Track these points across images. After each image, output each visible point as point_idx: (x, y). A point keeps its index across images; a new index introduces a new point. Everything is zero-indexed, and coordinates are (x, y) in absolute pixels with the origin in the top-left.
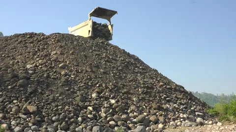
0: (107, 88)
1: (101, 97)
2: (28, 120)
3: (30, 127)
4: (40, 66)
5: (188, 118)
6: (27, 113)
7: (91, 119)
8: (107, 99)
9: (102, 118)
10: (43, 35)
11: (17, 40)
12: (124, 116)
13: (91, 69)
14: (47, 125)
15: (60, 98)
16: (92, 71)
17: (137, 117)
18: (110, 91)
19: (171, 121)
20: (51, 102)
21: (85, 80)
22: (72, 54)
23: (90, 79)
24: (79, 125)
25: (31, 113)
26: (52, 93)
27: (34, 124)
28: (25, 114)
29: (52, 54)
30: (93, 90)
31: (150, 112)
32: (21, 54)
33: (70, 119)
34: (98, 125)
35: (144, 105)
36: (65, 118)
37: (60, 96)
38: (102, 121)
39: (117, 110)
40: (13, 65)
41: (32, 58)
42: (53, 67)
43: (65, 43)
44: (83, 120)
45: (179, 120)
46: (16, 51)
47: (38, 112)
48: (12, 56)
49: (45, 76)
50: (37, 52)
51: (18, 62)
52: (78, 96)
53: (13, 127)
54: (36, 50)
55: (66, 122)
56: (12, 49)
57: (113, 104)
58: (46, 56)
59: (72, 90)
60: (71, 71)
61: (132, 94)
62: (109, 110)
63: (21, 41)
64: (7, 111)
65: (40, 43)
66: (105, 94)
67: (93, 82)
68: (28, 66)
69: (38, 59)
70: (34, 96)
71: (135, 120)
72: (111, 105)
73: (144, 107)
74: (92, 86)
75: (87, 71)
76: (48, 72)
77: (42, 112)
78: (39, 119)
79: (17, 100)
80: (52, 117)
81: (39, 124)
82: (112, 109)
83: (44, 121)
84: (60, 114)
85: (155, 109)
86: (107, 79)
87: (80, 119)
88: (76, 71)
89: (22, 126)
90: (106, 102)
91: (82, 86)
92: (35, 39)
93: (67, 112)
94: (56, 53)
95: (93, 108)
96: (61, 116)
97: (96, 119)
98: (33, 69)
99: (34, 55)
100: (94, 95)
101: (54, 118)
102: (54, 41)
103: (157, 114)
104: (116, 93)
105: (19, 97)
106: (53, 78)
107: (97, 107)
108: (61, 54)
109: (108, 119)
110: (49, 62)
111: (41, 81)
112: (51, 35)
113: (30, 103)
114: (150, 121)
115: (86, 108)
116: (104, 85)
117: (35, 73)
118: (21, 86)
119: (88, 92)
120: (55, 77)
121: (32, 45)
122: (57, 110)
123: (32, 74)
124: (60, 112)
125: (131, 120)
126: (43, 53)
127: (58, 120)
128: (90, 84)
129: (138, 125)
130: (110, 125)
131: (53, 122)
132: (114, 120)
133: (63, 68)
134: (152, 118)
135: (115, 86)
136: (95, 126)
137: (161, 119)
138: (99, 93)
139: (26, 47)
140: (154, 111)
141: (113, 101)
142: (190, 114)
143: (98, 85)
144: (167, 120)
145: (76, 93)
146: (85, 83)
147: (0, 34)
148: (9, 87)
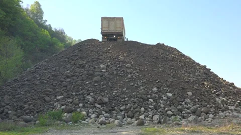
1: (160, 91)
2: (101, 109)
3: (104, 114)
4: (111, 66)
5: (235, 110)
6: (101, 103)
7: (152, 109)
8: (165, 93)
9: (161, 108)
12: (179, 107)
14: (117, 114)
17: (191, 108)
19: (220, 112)
20: (120, 95)
24: (142, 114)
25: (104, 104)
26: (120, 88)
27: (106, 112)
28: (99, 104)
29: (120, 56)
30: (154, 85)
31: (201, 104)
33: (134, 109)
34: (157, 114)
36: (131, 108)
37: (127, 90)
38: (160, 111)
39: (173, 102)
42: (121, 67)
44: (146, 109)
45: (227, 112)
47: (110, 103)
49: (115, 74)
52: (141, 90)
53: (90, 114)
55: (132, 111)
57: (170, 97)
59: (136, 85)
60: (135, 70)
62: (167, 102)
64: (85, 101)
66: (163, 88)
67: (153, 79)
68: (101, 66)
71: (188, 111)
72: (168, 98)
73: (197, 100)
74: (152, 82)
75: (148, 70)
76: (117, 71)
77: (112, 103)
78: (110, 108)
79: (93, 93)
80: (120, 107)
81: (110, 112)
82: (169, 101)
83: (114, 110)
84: (126, 105)
87: (143, 109)
88: (139, 70)
89: (97, 113)
90: (164, 95)
91: (145, 82)
93: (132, 103)
95: (154, 100)
96: (128, 107)
97: (156, 109)
98: (106, 68)
100: (154, 90)
101: (122, 108)
103: (208, 106)
105: (95, 90)
106: (120, 76)
107: (157, 100)
108: (127, 56)
109: (166, 109)
110: (117, 62)
111: (112, 78)
114: (202, 112)
115: (148, 100)
116: (162, 81)
117: (107, 71)
118: (96, 82)
119: (149, 87)
120: (123, 75)
122: (124, 101)
123: (105, 72)
124: (127, 103)
125: (185, 111)
127: (125, 109)
128: (151, 80)
129: (191, 115)
130: (168, 114)
131: (121, 111)
132: (170, 110)
134: (204, 109)
135: (172, 82)
136: (155, 114)
138: (158, 88)
140: (205, 103)
141: (170, 95)
142: (236, 107)
143: (157, 81)
144: (217, 111)
145: (139, 87)
146: (146, 80)
147: (80, 40)
148: (87, 82)
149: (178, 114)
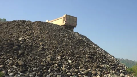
0: (67, 53)
1: (63, 59)
2: (18, 69)
3: (19, 73)
4: (27, 39)
5: (115, 73)
7: (56, 71)
8: (66, 60)
9: (63, 70)
10: (30, 22)
11: (14, 24)
12: (76, 70)
13: (58, 42)
14: (29, 73)
15: (38, 58)
16: (58, 44)
17: (84, 71)
18: (69, 55)
19: (105, 75)
20: (33, 60)
21: (54, 49)
22: (47, 33)
23: (57, 48)
24: (49, 74)
25: (20, 66)
26: (33, 55)
27: (21, 72)
28: (16, 66)
29: (35, 33)
30: (59, 55)
31: (92, 68)
32: (16, 32)
33: (43, 70)
34: (60, 74)
35: (89, 65)
36: (41, 69)
37: (38, 57)
38: (62, 72)
39: (72, 66)
40: (11, 38)
41: (23, 35)
42: (35, 40)
43: (43, 27)
44: (51, 71)
45: (109, 74)
46: (13, 30)
47: (24, 65)
48: (11, 33)
49: (30, 45)
50: (26, 31)
51: (14, 36)
52: (49, 57)
53: (9, 73)
54: (26, 30)
55: (41, 72)
56: (11, 29)
57: (70, 63)
58: (31, 34)
59: (46, 54)
60: (46, 43)
61: (82, 58)
62: (67, 67)
63: (17, 25)
64: (5, 64)
65: (28, 26)
66: (65, 57)
67: (58, 50)
68: (20, 39)
69: (26, 35)
70: (22, 56)
71: (83, 73)
72: (69, 63)
73: (89, 66)
74: (58, 52)
75: (55, 44)
76: (32, 43)
77: (27, 65)
78: (25, 69)
79: (12, 58)
80: (33, 68)
81: (24, 72)
82: (69, 66)
83: (28, 70)
85: (95, 67)
86: (67, 49)
87: (49, 70)
88: (49, 43)
89: (14, 73)
90: (66, 62)
91: (52, 52)
92: (25, 24)
93: (42, 66)
94: (37, 33)
95: (58, 65)
96: (38, 68)
97: (59, 71)
98: (23, 41)
99: (24, 33)
100: (59, 57)
102: (37, 26)
103: (97, 70)
104: (72, 57)
105: (13, 56)
106: (34, 47)
107: (60, 64)
108: (40, 33)
109: (66, 71)
110: (33, 37)
111: (28, 48)
112: (35, 22)
113: (20, 60)
114: (92, 74)
115: (54, 65)
116: (65, 52)
117: (24, 43)
118: (15, 50)
119: (55, 56)
120: (36, 46)
121: (23, 27)
122: (36, 65)
123: (22, 43)
124: (38, 66)
125: (80, 73)
126: (29, 32)
127: (36, 70)
128: (57, 51)
129: (84, 75)
130: (68, 75)
131: (33, 71)
133: (41, 41)
134: (93, 72)
135: (72, 53)
136: (58, 75)
137: (99, 73)
138: (62, 56)
139: (19, 28)
140: (95, 68)
141: (70, 61)
142: (116, 71)
143: (61, 52)
144: (102, 74)
145: (48, 55)
147: (5, 20)
148: (8, 50)
149: (75, 75)
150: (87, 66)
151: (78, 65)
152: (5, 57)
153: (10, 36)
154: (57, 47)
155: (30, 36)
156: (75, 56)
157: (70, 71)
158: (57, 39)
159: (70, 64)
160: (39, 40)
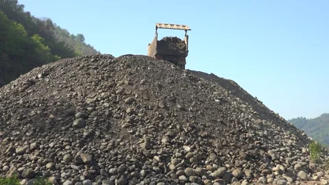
0: (182, 130)
1: (173, 143)
2: (80, 171)
3: (82, 181)
4: (102, 101)
6: (80, 163)
7: (157, 172)
8: (180, 145)
9: (170, 170)
10: (111, 57)
11: (79, 65)
12: (198, 170)
13: (165, 104)
14: (102, 180)
15: (121, 144)
16: (166, 108)
17: (216, 169)
18: (186, 134)
19: (261, 176)
20: (110, 149)
21: (155, 120)
22: (143, 84)
23: (162, 119)
24: (141, 180)
25: (84, 164)
26: (112, 137)
27: (86, 178)
28: (77, 164)
29: (118, 84)
30: (164, 133)
31: (234, 162)
32: (81, 84)
33: (130, 172)
34: (163, 181)
35: (229, 153)
36: (125, 170)
37: (122, 141)
38: (169, 176)
39: (191, 160)
40: (70, 98)
41: (94, 90)
42: (118, 103)
43: (137, 69)
44: (147, 173)
46: (76, 80)
47: (93, 162)
48: (71, 86)
49: (107, 113)
50: (100, 81)
51: (77, 94)
52: (143, 142)
53: (63, 180)
54: (100, 78)
55: (125, 176)
56: (71, 77)
57: (187, 152)
58: (111, 86)
59: (137, 133)
60: (139, 108)
61: (213, 138)
62: (181, 161)
63: (83, 66)
64: (57, 159)
65: (105, 69)
66: (178, 138)
67: (164, 123)
68: (88, 101)
69: (100, 91)
70: (91, 141)
71: (213, 174)
72: (184, 154)
73: (229, 156)
74: (163, 127)
75: (159, 107)
76: (111, 109)
77: (98, 162)
78: (94, 171)
79: (71, 145)
80: (109, 169)
81: (92, 177)
82: (185, 159)
83: (100, 174)
84: (118, 165)
85: (242, 159)
86: (184, 118)
87: (142, 172)
88: (145, 107)
89: (72, 180)
90: (177, 150)
91: (151, 128)
92: (101, 63)
93: (128, 162)
94: (123, 83)
95: (160, 158)
96: (120, 168)
97: (163, 173)
98: (93, 104)
99: (97, 85)
100: (164, 141)
101: (111, 171)
102: (123, 66)
103: (244, 165)
104: (193, 137)
105: (73, 141)
106: (116, 118)
107: (166, 157)
108: (129, 84)
109: (177, 173)
110: (113, 95)
111: (101, 121)
112: (120, 58)
113: (85, 149)
114: (232, 176)
115: (152, 158)
116: (178, 127)
117: (95, 110)
118: (77, 127)
119: (157, 136)
120: (118, 115)
121: (95, 71)
122: (116, 160)
123: (92, 111)
124: (119, 163)
125: (207, 175)
126: (107, 83)
127: (115, 173)
128: (160, 125)
129: (215, 180)
130: (179, 180)
131: (110, 175)
132: (184, 174)
133: (129, 103)
134: (235, 172)
135: (193, 128)
136: (159, 181)
137: (248, 173)
138: (170, 137)
139: (89, 74)
140: (240, 162)
141: (187, 148)
143: (170, 127)
144: (255, 175)
145: (141, 137)
146: (154, 124)
148: (63, 128)
149: (196, 181)
150: (223, 158)
151: (205, 157)
152: (56, 144)
153: (68, 95)
154: (162, 116)
155: (108, 93)
156: (199, 134)
157: (186, 170)
158: (164, 96)
159: (186, 156)
160: (126, 100)
